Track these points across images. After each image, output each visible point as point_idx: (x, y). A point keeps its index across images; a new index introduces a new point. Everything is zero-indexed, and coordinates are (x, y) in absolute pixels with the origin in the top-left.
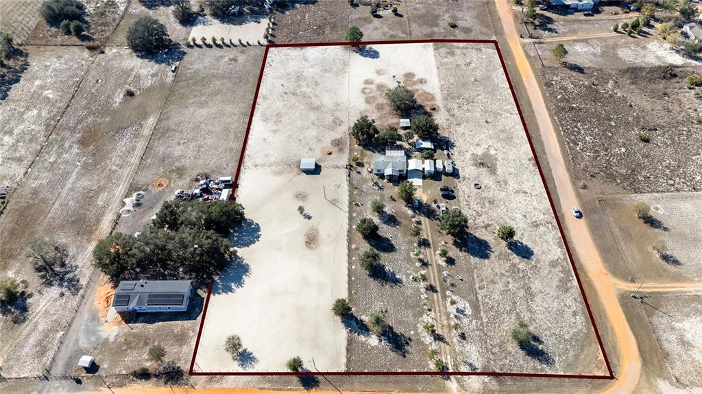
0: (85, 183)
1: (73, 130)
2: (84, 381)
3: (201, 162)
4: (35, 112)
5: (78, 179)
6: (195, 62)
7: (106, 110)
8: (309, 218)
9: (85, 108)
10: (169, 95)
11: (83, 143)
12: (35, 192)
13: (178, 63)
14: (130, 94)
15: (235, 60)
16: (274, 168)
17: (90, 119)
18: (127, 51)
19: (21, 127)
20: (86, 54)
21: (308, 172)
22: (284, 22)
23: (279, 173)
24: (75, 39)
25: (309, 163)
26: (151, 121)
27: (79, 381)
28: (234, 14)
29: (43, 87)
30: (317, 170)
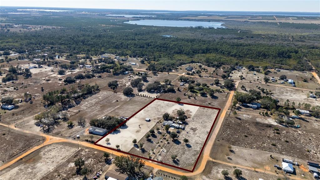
0: (97, 113)
1: (100, 104)
2: (76, 139)
3: (124, 115)
4: (95, 100)
5: (96, 112)
6: (136, 98)
7: (110, 103)
8: (140, 128)
9: (106, 101)
10: (126, 103)
11: (101, 107)
12: (86, 112)
13: (132, 98)
14: (117, 101)
15: (146, 100)
16: (140, 119)
17: (106, 103)
18: (122, 94)
19: (91, 102)
20: (113, 93)
21: (147, 121)
22: (164, 95)
23: (140, 120)
24: (112, 90)
25: (148, 119)
26: (118, 106)
27: (75, 139)
28: (152, 92)
29: (99, 96)
30: (149, 121)
